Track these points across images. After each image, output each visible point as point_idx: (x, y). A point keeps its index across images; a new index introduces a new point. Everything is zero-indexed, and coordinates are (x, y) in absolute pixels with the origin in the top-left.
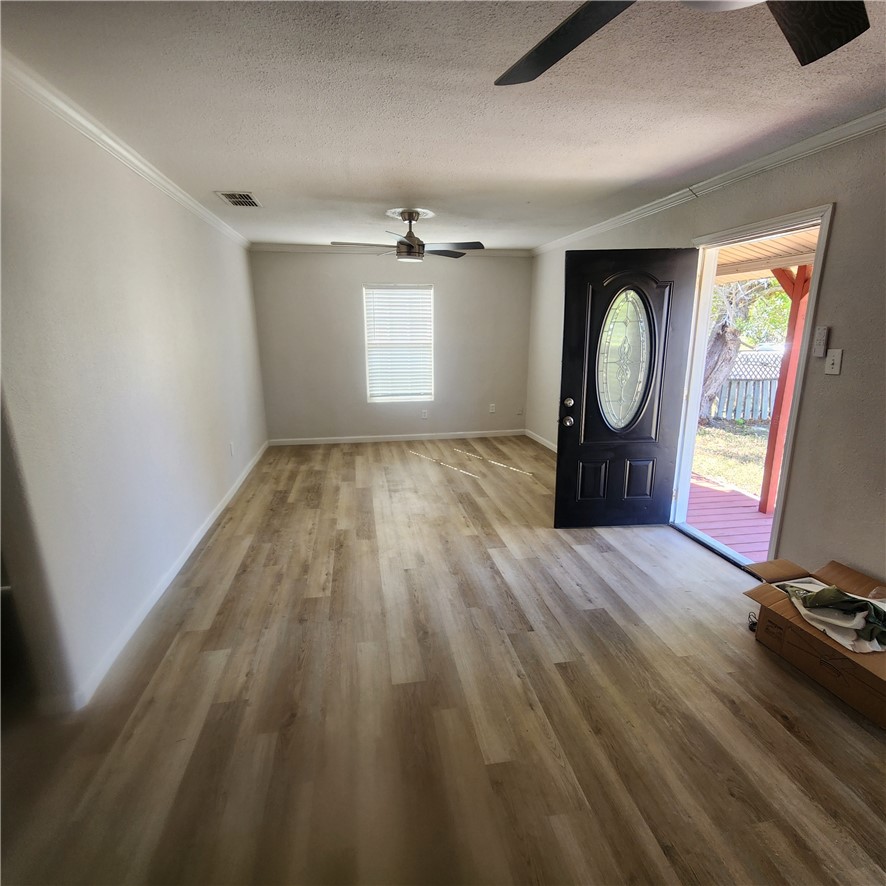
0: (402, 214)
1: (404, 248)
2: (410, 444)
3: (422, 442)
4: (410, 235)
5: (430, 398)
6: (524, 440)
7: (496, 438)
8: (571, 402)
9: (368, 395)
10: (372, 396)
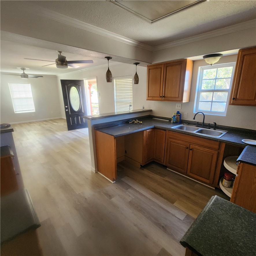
0: (21, 68)
1: (23, 76)
2: (30, 123)
3: (34, 122)
4: (24, 73)
5: (34, 111)
6: (62, 119)
7: (54, 119)
8: (67, 107)
9: (15, 111)
10: (16, 111)
